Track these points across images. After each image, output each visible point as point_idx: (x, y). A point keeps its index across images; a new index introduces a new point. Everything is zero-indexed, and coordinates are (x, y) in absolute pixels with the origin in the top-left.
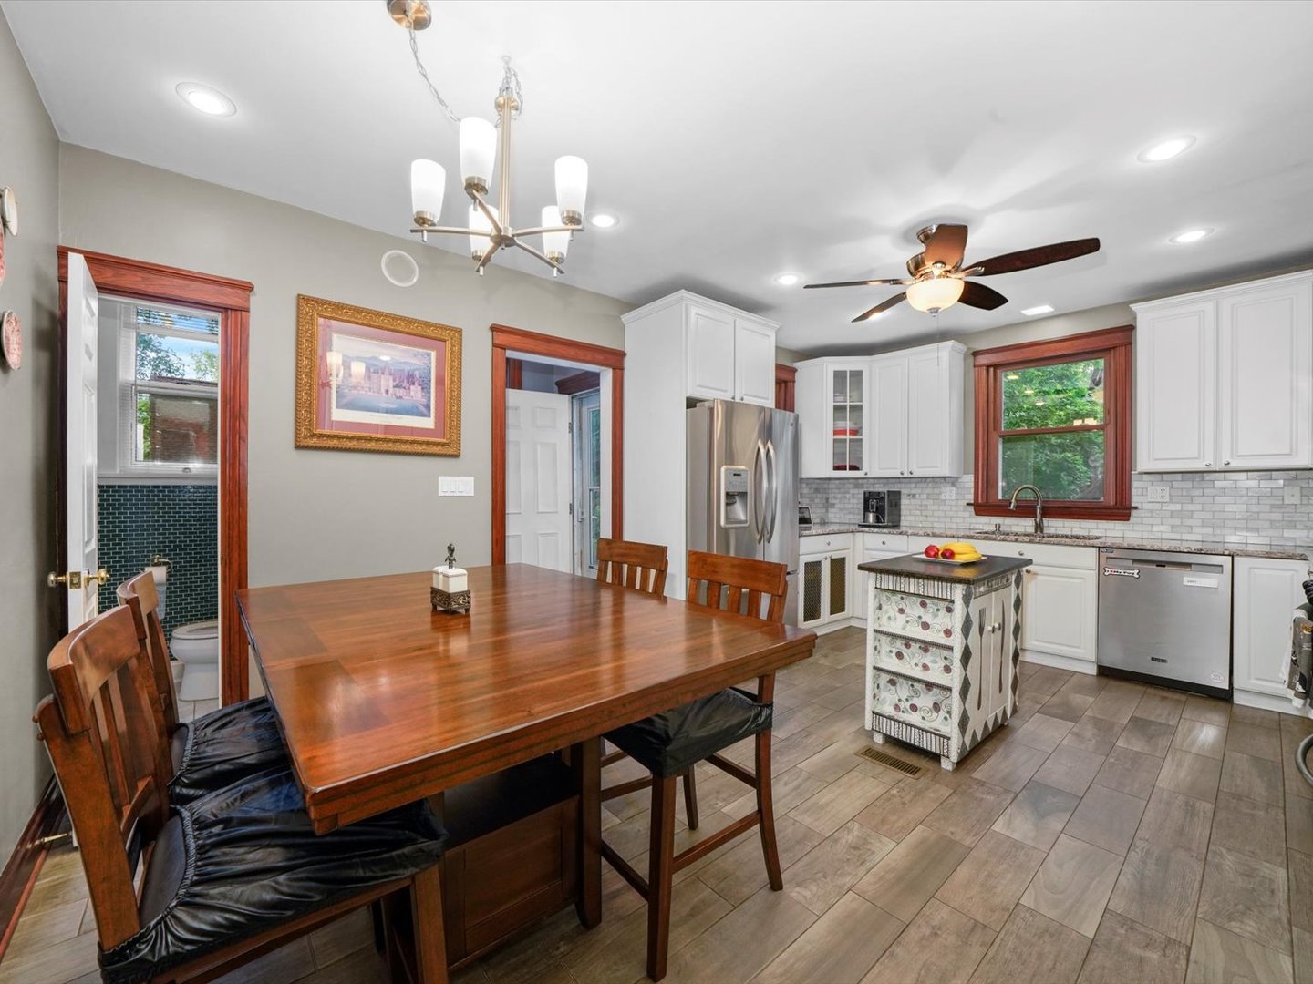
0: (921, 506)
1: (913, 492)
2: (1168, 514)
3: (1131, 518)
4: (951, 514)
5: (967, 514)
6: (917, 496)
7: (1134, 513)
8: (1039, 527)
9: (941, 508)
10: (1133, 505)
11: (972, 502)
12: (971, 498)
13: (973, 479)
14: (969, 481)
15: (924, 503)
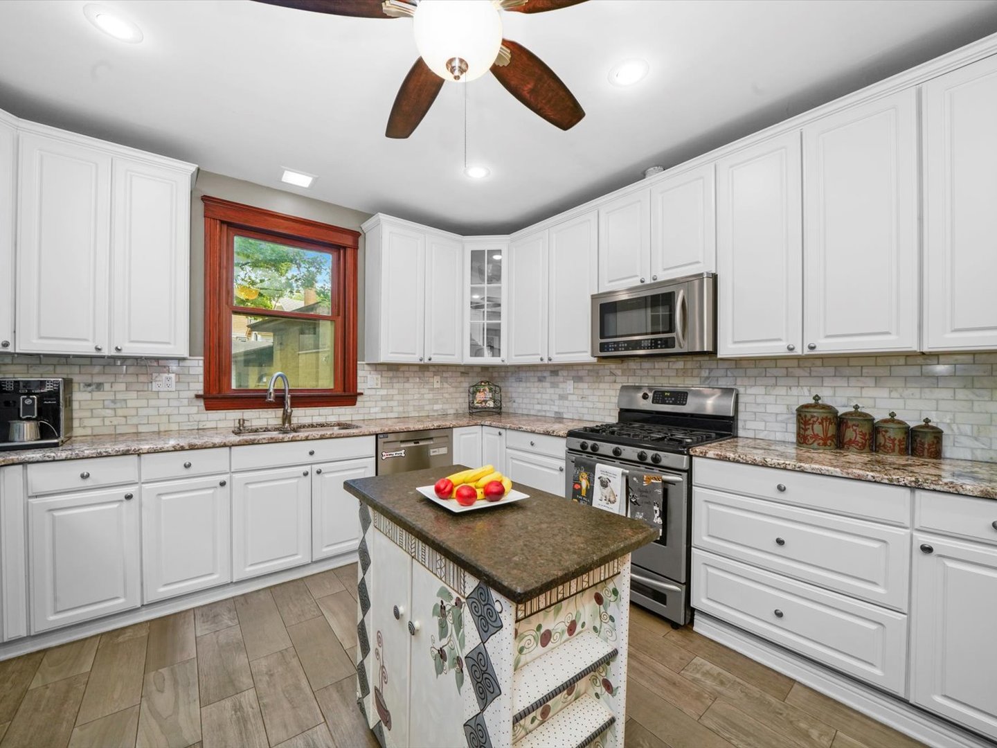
0: (114, 401)
1: (97, 379)
2: (379, 398)
3: (357, 403)
4: (169, 411)
5: (195, 410)
6: (107, 387)
7: (359, 398)
8: (287, 418)
9: (152, 402)
10: (359, 391)
11: (201, 393)
12: (199, 387)
13: (201, 363)
14: (197, 366)
15: (119, 396)
